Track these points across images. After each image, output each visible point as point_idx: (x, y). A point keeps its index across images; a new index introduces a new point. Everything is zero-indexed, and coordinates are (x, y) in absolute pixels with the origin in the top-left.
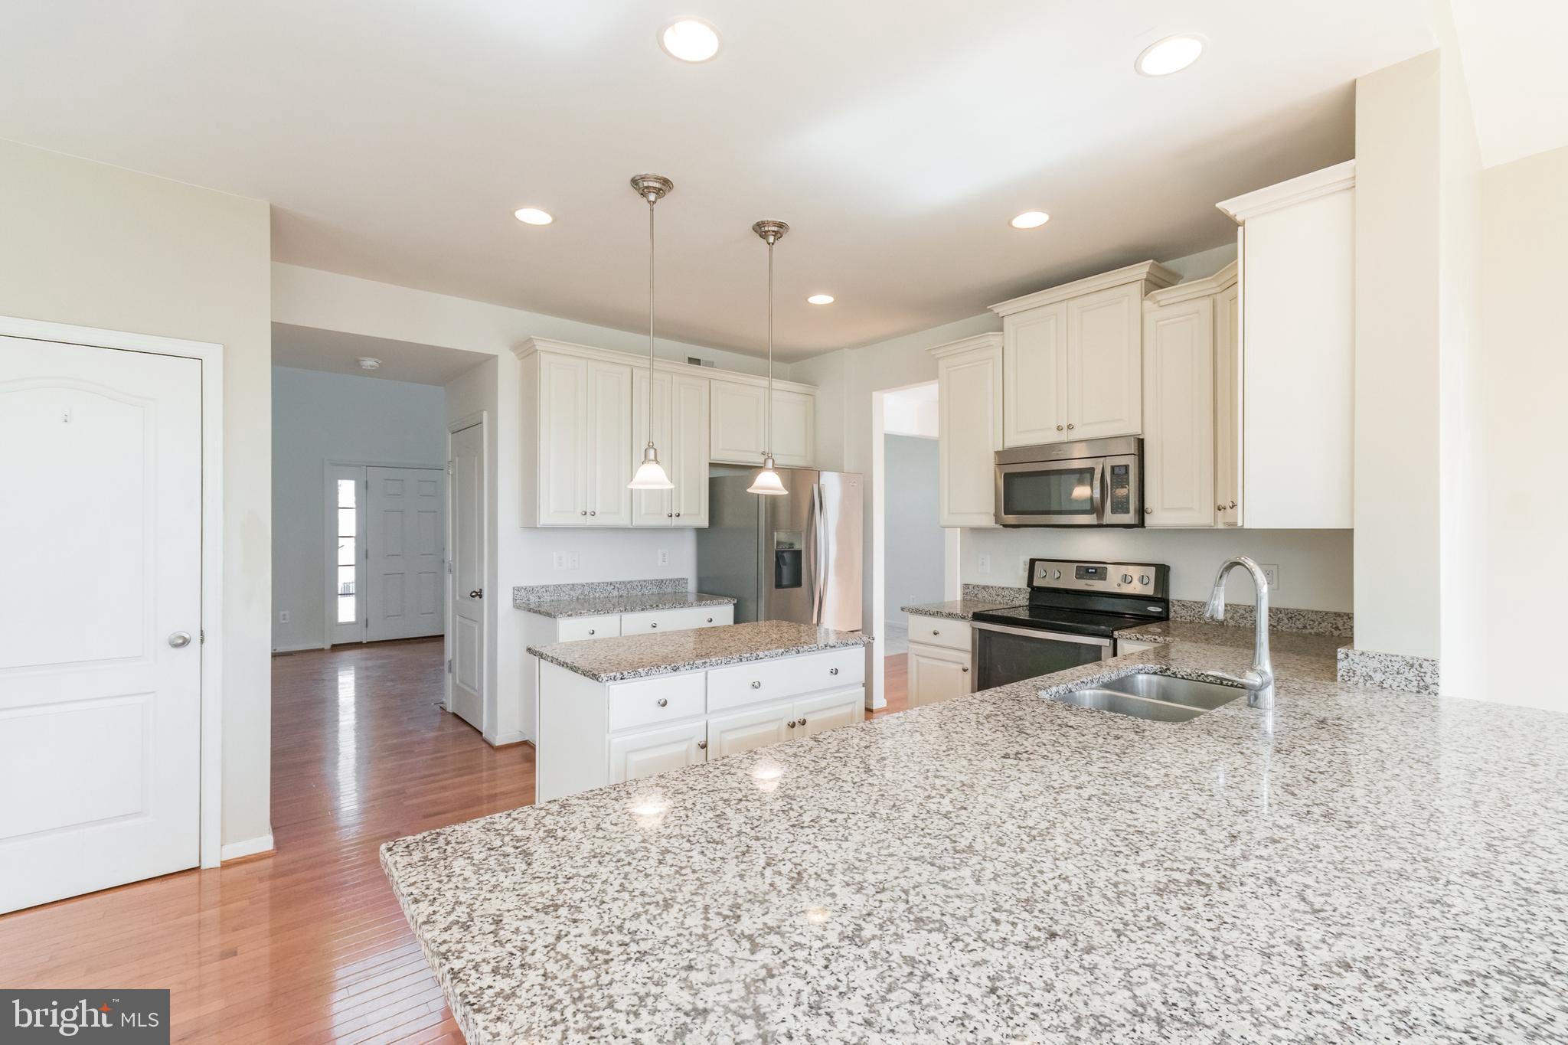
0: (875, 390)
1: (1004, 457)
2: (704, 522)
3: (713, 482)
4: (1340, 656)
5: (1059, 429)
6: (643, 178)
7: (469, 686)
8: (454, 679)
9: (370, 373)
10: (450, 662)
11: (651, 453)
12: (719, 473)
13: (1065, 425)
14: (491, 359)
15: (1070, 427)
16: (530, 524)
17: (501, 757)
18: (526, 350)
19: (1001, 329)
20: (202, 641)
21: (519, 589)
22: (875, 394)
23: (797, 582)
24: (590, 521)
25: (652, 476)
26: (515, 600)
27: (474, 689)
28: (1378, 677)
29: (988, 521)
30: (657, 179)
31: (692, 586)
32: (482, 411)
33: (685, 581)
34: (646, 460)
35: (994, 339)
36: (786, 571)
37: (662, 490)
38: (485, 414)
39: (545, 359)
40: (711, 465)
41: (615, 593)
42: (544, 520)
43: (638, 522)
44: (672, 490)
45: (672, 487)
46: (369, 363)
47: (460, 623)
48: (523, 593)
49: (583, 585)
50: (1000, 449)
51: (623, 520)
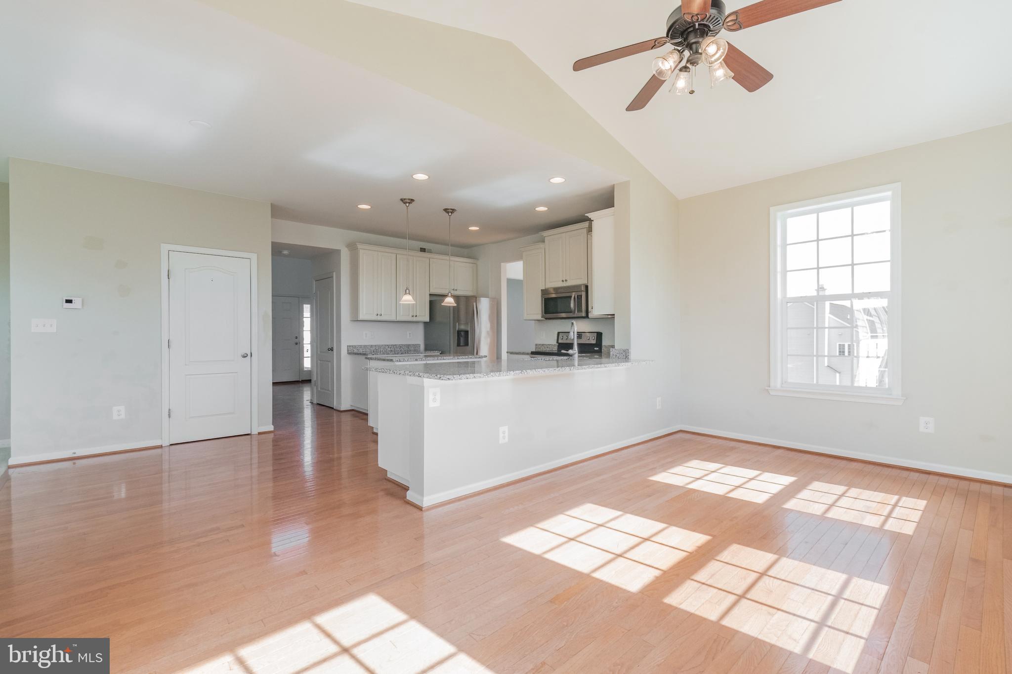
0: (503, 262)
1: (544, 292)
2: (427, 319)
3: (431, 303)
4: (611, 350)
5: (563, 281)
6: (405, 199)
7: (326, 390)
8: (317, 388)
9: (285, 256)
10: (315, 381)
11: (408, 291)
12: (434, 298)
13: (564, 280)
14: (338, 252)
15: (566, 281)
16: (355, 320)
17: (343, 415)
18: (352, 247)
19: (544, 242)
20: (251, 356)
21: (350, 346)
22: (502, 264)
23: (467, 344)
24: (379, 318)
25: (407, 299)
26: (348, 350)
27: (328, 390)
28: (618, 355)
29: (539, 317)
30: (409, 199)
31: (422, 347)
32: (333, 272)
33: (419, 345)
34: (406, 293)
35: (541, 245)
36: (462, 340)
37: (409, 304)
38: (334, 273)
39: (361, 252)
40: (430, 295)
41: (389, 349)
42: (361, 317)
43: (399, 319)
44: (413, 304)
45: (414, 302)
46: (286, 252)
47: (320, 363)
48: (351, 348)
49: (376, 346)
50: (544, 289)
51: (393, 318)
